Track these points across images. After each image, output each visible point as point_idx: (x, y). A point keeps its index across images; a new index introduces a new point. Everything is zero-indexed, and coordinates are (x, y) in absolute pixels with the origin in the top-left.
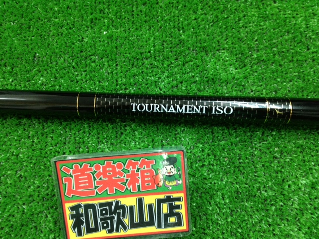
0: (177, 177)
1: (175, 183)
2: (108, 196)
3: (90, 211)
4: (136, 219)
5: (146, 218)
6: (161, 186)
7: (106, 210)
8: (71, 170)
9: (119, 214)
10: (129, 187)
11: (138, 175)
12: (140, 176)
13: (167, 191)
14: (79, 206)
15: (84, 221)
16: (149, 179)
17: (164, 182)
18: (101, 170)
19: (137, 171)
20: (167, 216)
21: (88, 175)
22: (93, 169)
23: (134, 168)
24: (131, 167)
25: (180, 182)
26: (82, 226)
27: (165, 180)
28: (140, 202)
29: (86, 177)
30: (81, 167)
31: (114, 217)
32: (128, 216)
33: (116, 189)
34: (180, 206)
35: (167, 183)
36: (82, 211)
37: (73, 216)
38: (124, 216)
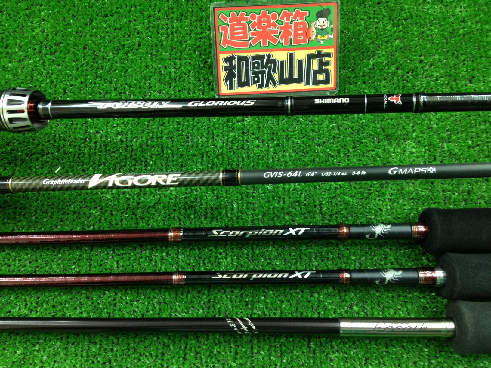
0: (329, 30)
1: (326, 38)
2: (261, 48)
3: (243, 64)
4: (286, 76)
5: (296, 75)
6: (312, 41)
7: (258, 63)
8: (228, 18)
9: (270, 68)
10: (282, 39)
11: (291, 27)
12: (293, 29)
13: (318, 45)
14: (233, 58)
15: (236, 74)
16: (302, 32)
17: (316, 36)
18: (256, 20)
19: (291, 23)
20: (316, 73)
21: (244, 24)
22: (249, 17)
23: (288, 19)
24: (285, 18)
25: (332, 37)
26: (234, 80)
27: (317, 34)
28: (291, 56)
29: (242, 27)
30: (238, 15)
31: (264, 72)
32: (278, 70)
33: (269, 42)
34: (329, 62)
35: (319, 37)
36: (235, 63)
37: (226, 69)
38: (274, 71)
